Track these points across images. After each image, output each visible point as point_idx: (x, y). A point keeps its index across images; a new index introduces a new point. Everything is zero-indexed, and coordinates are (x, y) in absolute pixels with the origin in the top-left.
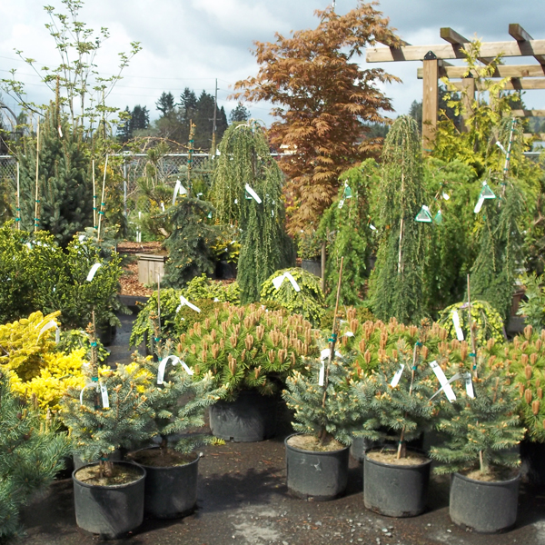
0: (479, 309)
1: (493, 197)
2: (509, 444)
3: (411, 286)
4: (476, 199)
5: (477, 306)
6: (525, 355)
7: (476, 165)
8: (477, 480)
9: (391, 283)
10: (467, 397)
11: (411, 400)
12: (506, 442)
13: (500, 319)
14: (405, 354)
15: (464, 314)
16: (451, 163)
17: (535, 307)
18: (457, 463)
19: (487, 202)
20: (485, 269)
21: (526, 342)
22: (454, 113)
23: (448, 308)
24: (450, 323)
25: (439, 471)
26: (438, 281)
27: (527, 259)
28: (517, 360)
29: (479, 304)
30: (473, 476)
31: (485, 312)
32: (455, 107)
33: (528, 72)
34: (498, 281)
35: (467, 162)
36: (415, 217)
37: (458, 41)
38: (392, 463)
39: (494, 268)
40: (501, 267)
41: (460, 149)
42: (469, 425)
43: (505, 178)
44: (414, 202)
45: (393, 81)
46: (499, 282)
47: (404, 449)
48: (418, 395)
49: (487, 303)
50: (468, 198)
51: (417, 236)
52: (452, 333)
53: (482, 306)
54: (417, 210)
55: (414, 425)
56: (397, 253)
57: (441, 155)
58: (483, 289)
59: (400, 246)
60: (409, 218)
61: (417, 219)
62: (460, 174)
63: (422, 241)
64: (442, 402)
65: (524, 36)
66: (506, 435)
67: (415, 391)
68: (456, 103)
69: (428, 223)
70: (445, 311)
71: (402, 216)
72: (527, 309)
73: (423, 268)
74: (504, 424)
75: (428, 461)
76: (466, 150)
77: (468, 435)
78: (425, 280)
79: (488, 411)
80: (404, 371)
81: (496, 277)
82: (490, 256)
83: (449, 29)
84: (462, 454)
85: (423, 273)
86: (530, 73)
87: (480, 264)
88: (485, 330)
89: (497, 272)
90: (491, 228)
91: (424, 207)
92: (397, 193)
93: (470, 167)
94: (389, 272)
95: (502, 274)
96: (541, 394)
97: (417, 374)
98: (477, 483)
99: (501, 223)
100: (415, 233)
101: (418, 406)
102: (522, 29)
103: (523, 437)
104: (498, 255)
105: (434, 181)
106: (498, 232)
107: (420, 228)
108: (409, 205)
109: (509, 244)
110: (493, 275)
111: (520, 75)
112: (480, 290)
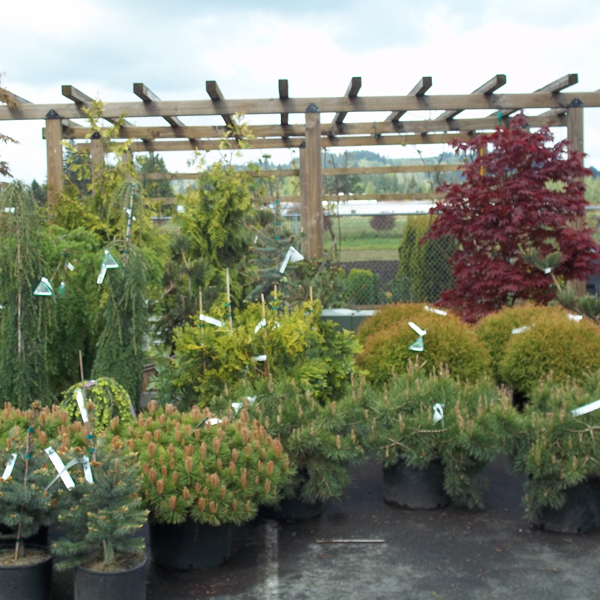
0: (104, 387)
1: (116, 266)
2: (132, 529)
3: (33, 366)
4: (100, 268)
5: (102, 384)
6: (148, 433)
7: (102, 233)
8: (101, 572)
9: (11, 364)
10: (86, 482)
11: (25, 492)
12: (128, 527)
13: (127, 395)
14: (17, 442)
15: (89, 394)
16: (75, 231)
17: (165, 380)
18: (80, 555)
19: (109, 271)
20: (112, 343)
21: (150, 418)
22: (77, 177)
23: (72, 388)
24: (75, 404)
25: (59, 566)
26: (64, 359)
27: (163, 331)
28: (141, 438)
29: (103, 381)
30: (97, 568)
31: (110, 389)
32: (78, 170)
33: (158, 133)
34: (125, 355)
35: (93, 228)
36: (33, 290)
37: (82, 100)
38: (10, 565)
39: (121, 342)
40: (129, 340)
41: (85, 215)
42: (89, 514)
43: (128, 246)
44: (32, 274)
45: (9, 141)
46: (127, 356)
47: (22, 547)
48: (33, 486)
49: (112, 380)
50: (93, 268)
51: (37, 311)
52: (77, 415)
53: (107, 383)
54: (36, 282)
55: (30, 519)
56: (16, 331)
57: (66, 222)
58: (111, 365)
59: (19, 324)
60: (27, 291)
61: (36, 293)
62: (83, 243)
63: (43, 317)
64: (60, 491)
65: (150, 96)
66: (128, 519)
67: (30, 482)
68: (79, 166)
69: (48, 297)
70: (68, 392)
71: (20, 290)
72: (157, 384)
73: (45, 346)
74: (126, 508)
75: (48, 557)
76: (90, 216)
77: (89, 524)
78: (49, 358)
79: (109, 496)
80: (16, 461)
81: (124, 351)
82: (116, 330)
83: (70, 87)
84: (83, 546)
85: (46, 351)
86: (161, 135)
87: (106, 338)
88: (111, 408)
89: (125, 346)
90: (116, 299)
91: (44, 280)
92: (12, 265)
93: (95, 234)
94: (8, 352)
95: (130, 347)
96: (166, 472)
97: (31, 463)
98: (101, 575)
99: (126, 294)
100: (35, 307)
101: (33, 497)
102: (147, 89)
103: (146, 519)
104: (125, 327)
105: (55, 250)
106: (123, 303)
107: (40, 302)
108: (27, 278)
109: (135, 316)
110: (121, 349)
111: (151, 137)
112: (108, 366)
